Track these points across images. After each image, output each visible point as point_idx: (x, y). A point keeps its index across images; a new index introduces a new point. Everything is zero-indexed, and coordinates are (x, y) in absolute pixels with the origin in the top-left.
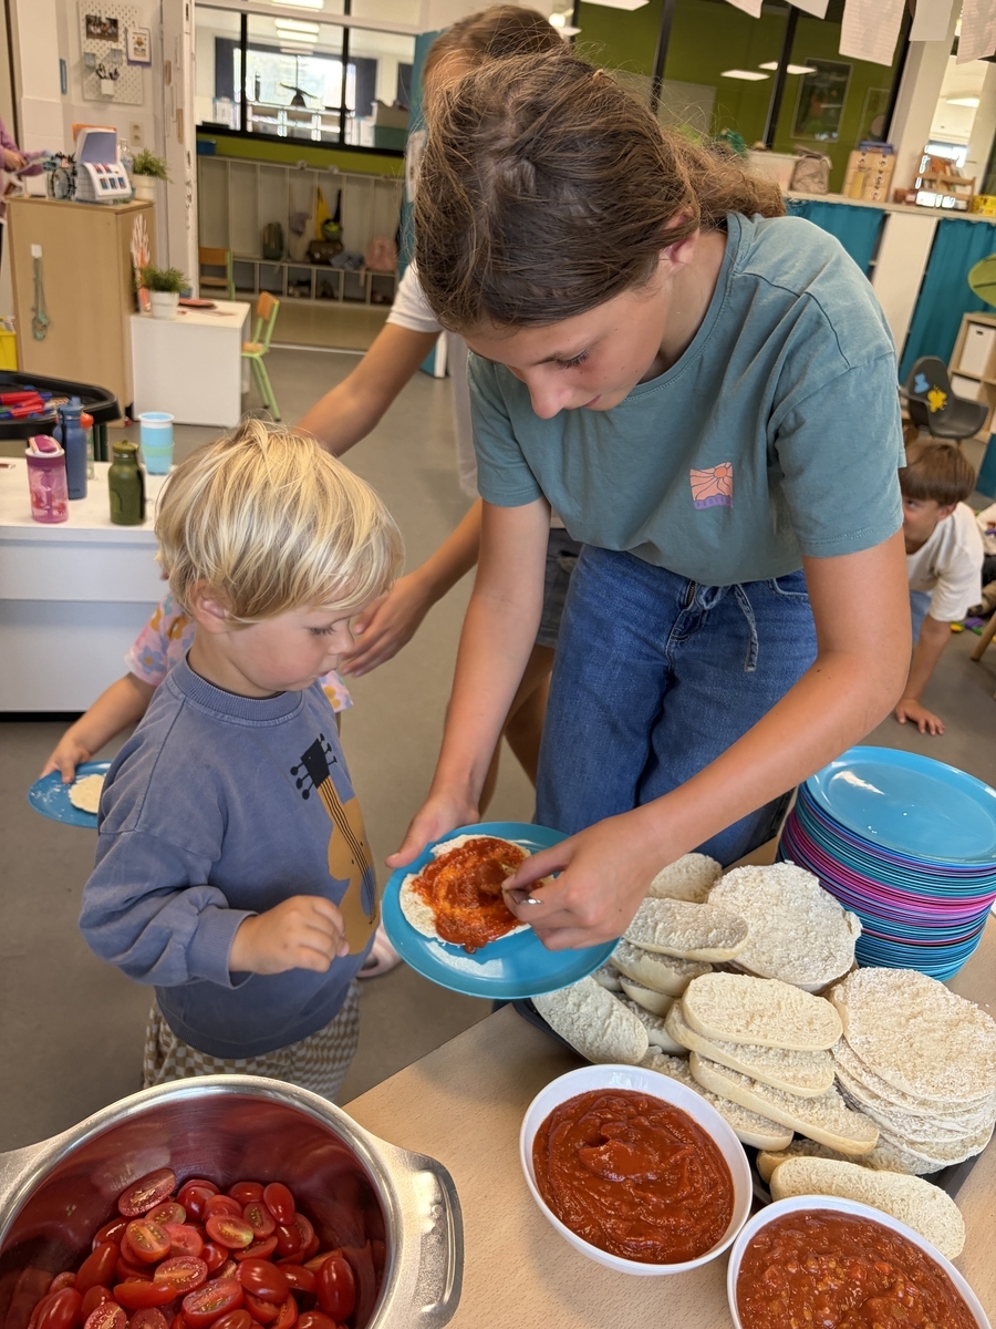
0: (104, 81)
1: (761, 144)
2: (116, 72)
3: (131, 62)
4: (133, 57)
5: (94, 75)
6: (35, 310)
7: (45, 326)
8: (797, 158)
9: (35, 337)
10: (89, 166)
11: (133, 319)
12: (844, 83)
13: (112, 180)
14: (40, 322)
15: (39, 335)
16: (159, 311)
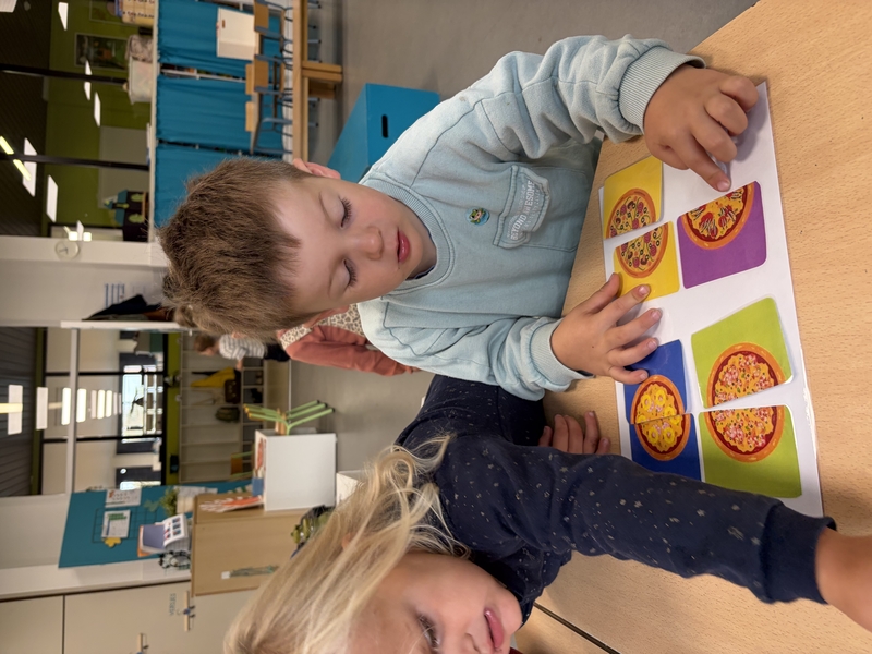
1: (124, 87)
8: (130, 59)
10: (166, 542)
11: (266, 509)
12: (89, 37)
13: (175, 527)
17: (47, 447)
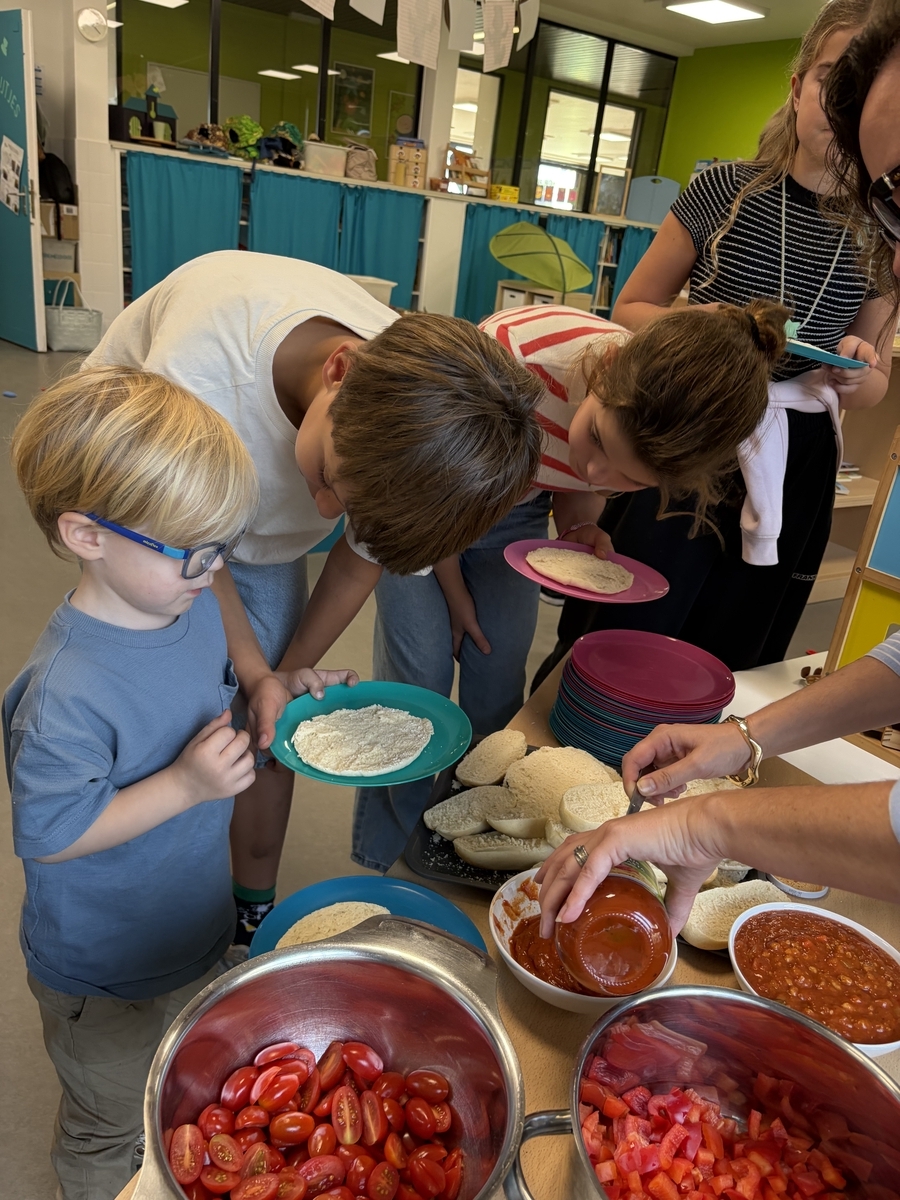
1: (314, 136)
8: (347, 149)
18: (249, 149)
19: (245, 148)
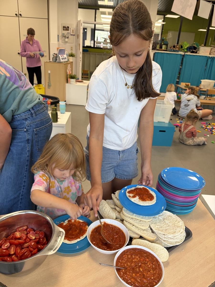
0: (66, 39)
1: (203, 45)
2: (68, 37)
3: (71, 35)
4: (72, 34)
5: (64, 38)
6: (48, 83)
7: (50, 86)
8: (211, 48)
9: (48, 88)
10: (60, 56)
11: (67, 84)
13: (64, 58)
14: (49, 85)
15: (49, 88)
16: (71, 82)
17: (94, 10)
18: (185, 50)
19: (184, 50)
